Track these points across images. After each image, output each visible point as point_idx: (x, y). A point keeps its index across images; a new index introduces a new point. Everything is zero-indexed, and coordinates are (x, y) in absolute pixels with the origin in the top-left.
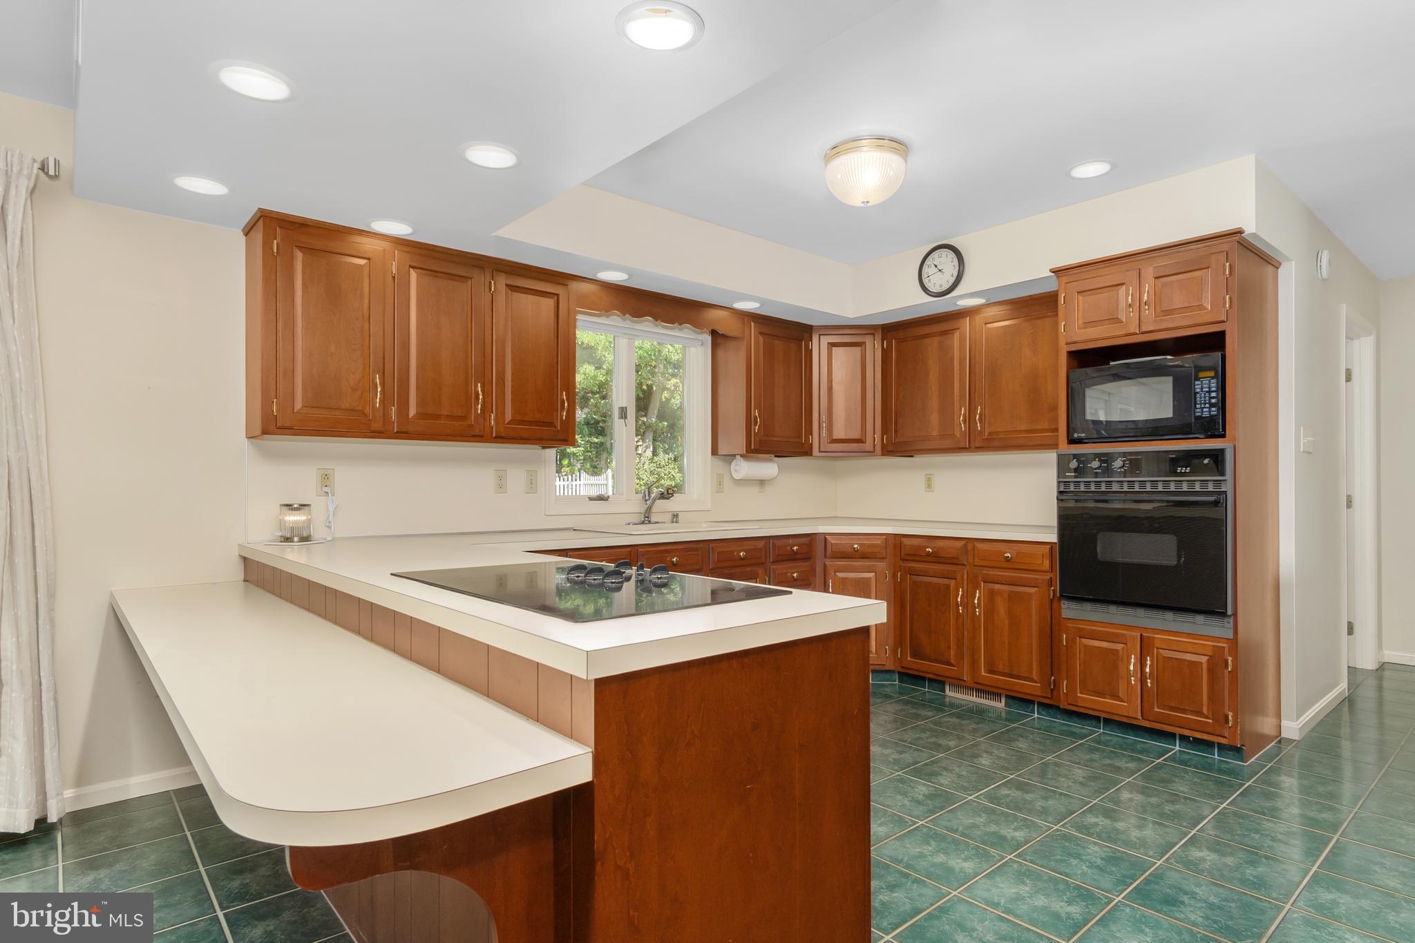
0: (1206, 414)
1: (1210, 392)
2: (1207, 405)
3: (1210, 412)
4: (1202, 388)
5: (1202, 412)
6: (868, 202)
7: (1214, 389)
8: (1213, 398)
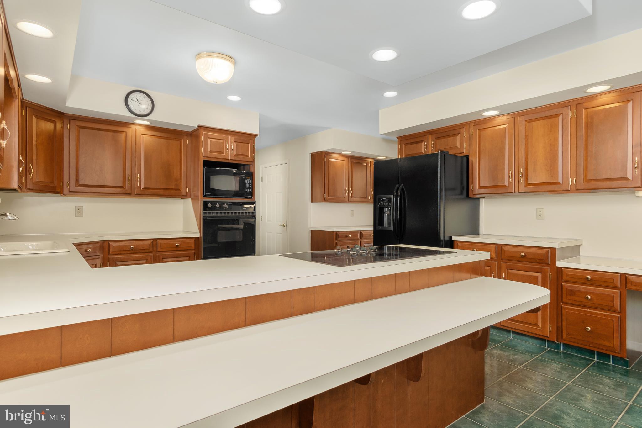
0: (248, 191)
1: (249, 184)
2: (249, 188)
3: (249, 190)
4: (247, 182)
5: (247, 190)
6: (217, 82)
7: (250, 183)
8: (250, 186)
